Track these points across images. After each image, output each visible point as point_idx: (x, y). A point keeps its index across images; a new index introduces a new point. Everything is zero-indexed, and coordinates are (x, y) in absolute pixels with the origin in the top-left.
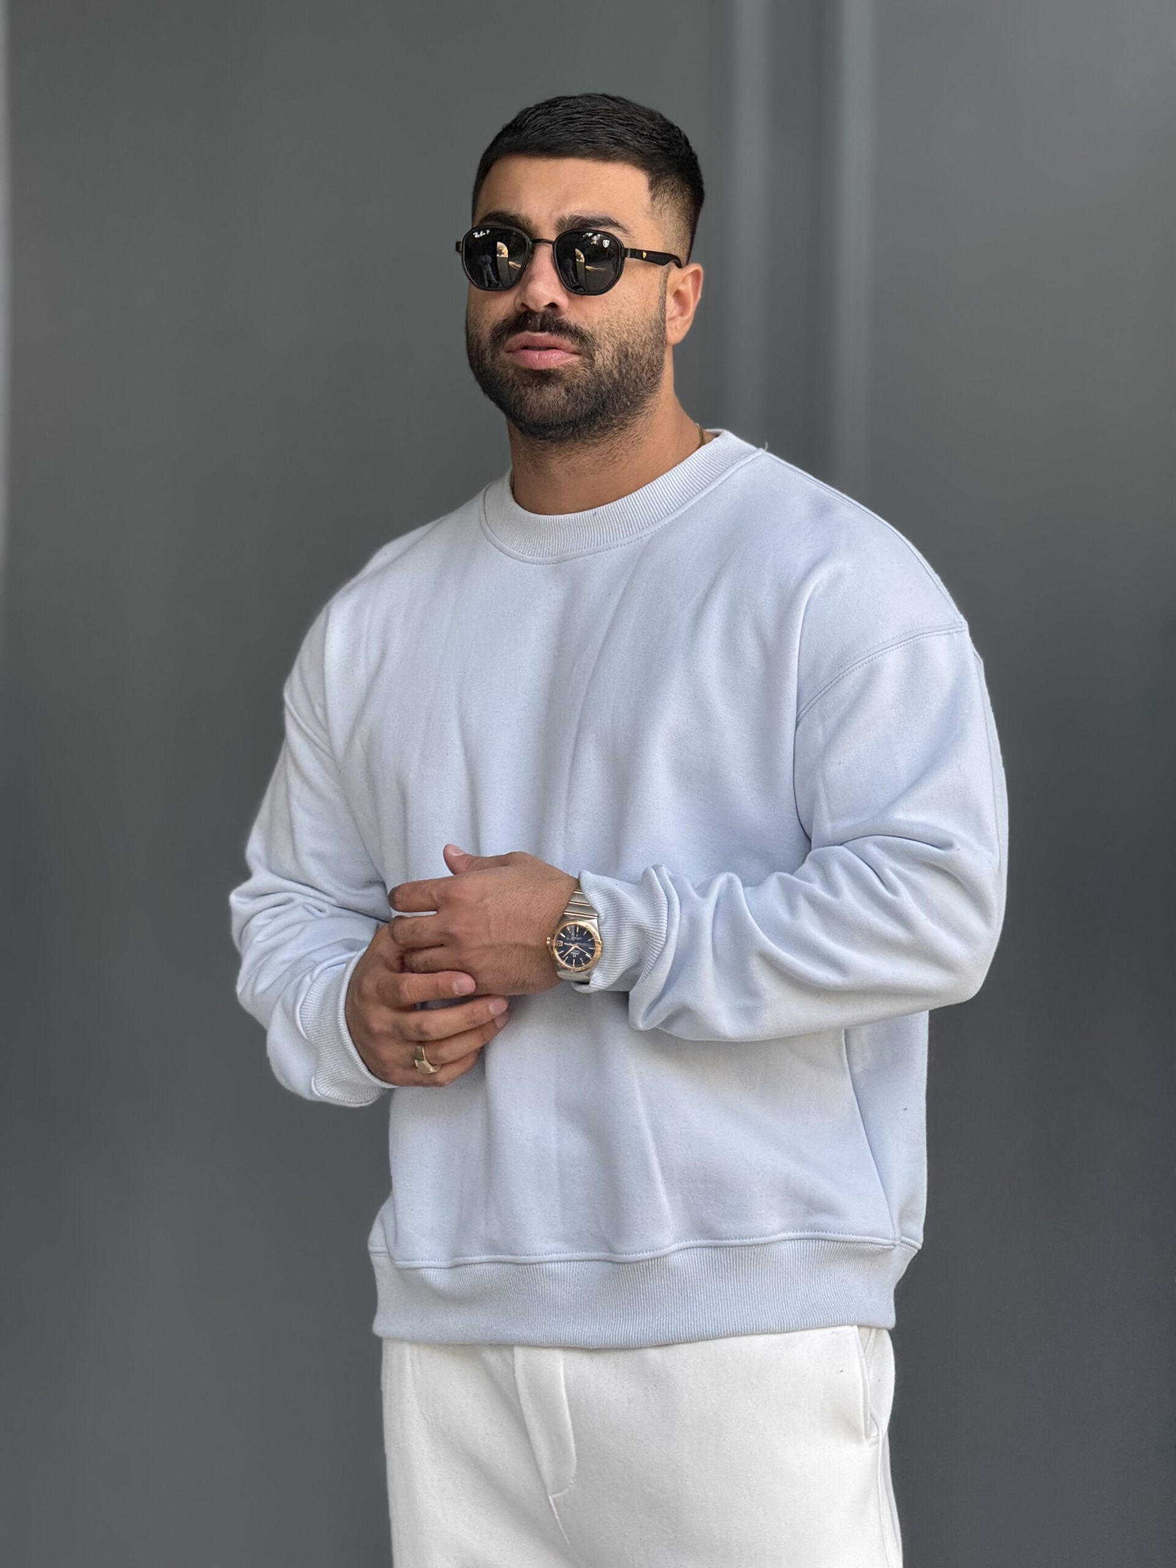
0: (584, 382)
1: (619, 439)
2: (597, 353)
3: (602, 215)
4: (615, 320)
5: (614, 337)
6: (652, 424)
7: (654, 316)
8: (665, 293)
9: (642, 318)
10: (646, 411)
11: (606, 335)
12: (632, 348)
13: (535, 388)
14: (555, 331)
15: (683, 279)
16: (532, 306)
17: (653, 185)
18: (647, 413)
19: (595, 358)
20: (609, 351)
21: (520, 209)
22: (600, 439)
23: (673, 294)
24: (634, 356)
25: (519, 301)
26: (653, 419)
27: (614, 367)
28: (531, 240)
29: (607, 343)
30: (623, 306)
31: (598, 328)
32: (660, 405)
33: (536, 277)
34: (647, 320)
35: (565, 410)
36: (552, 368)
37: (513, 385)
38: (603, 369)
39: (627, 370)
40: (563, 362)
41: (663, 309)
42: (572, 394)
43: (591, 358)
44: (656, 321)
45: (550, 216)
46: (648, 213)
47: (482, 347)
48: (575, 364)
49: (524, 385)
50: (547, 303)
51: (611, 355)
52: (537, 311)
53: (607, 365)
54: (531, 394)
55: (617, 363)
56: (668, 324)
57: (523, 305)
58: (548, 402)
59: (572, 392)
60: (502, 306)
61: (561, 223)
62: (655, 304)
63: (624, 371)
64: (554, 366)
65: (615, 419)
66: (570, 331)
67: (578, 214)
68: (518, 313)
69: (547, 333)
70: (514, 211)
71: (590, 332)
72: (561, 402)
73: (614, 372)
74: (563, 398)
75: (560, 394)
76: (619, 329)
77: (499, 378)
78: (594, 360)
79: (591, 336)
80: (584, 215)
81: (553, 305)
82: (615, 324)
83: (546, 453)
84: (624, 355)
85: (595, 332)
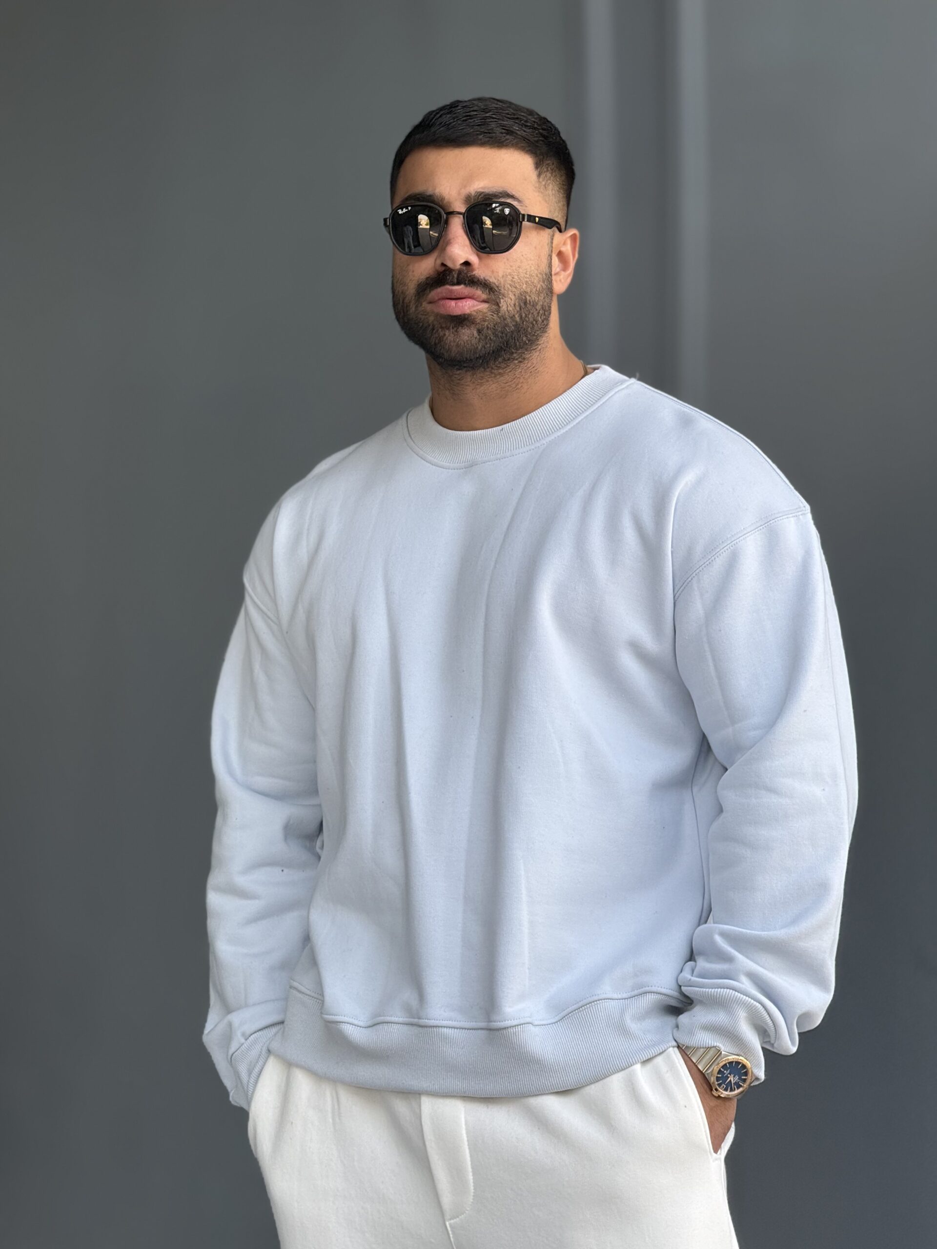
0: (492, 325)
1: (520, 370)
2: (502, 300)
3: (501, 190)
4: (516, 273)
5: (516, 288)
6: (545, 358)
7: (544, 270)
8: (552, 251)
9: (536, 272)
10: (540, 347)
11: (509, 286)
12: (530, 296)
13: (451, 330)
14: (469, 284)
15: (564, 241)
16: (449, 264)
17: (537, 165)
18: (540, 350)
19: (501, 305)
20: (511, 300)
21: (435, 189)
22: (505, 370)
23: (556, 254)
24: (532, 303)
25: (439, 262)
26: (545, 353)
27: (516, 312)
28: (445, 213)
29: (510, 293)
30: (521, 262)
31: (502, 281)
32: (550, 343)
33: (452, 241)
34: (540, 273)
35: (477, 347)
36: (466, 313)
37: (433, 329)
38: (507, 313)
39: (526, 315)
40: (475, 308)
41: (550, 266)
42: (482, 334)
43: (498, 304)
44: (546, 274)
45: (459, 194)
46: (536, 187)
47: (407, 300)
48: (485, 311)
49: (442, 328)
50: (462, 261)
51: (513, 302)
52: (453, 268)
53: (510, 310)
54: (449, 336)
55: (518, 309)
56: (554, 278)
57: (443, 265)
58: (464, 341)
59: (482, 332)
60: (425, 267)
61: (468, 198)
62: (545, 261)
63: (524, 315)
64: (468, 311)
65: (516, 353)
66: (481, 284)
67: (483, 191)
68: (437, 271)
69: (462, 286)
70: (430, 192)
71: (497, 284)
72: (474, 342)
73: (516, 316)
74: (476, 338)
75: (473, 335)
76: (519, 281)
77: (421, 324)
78: (499, 307)
79: (498, 287)
80: (487, 191)
81: (467, 264)
82: (516, 277)
83: (462, 382)
84: (524, 303)
85: (500, 284)
